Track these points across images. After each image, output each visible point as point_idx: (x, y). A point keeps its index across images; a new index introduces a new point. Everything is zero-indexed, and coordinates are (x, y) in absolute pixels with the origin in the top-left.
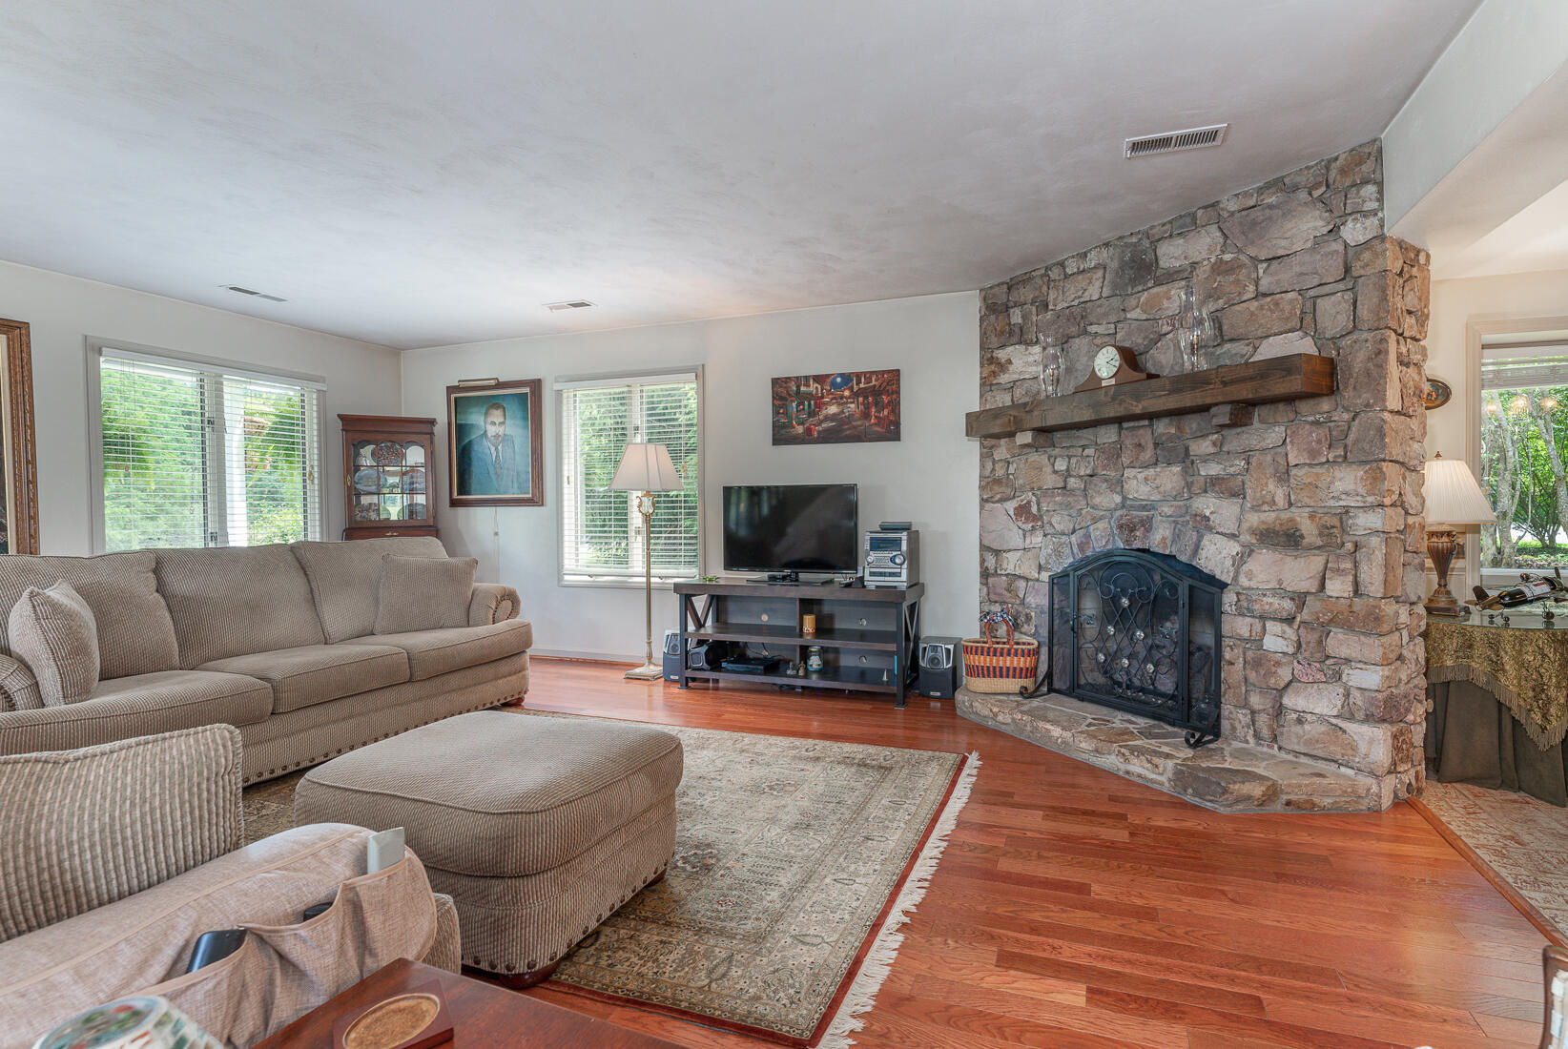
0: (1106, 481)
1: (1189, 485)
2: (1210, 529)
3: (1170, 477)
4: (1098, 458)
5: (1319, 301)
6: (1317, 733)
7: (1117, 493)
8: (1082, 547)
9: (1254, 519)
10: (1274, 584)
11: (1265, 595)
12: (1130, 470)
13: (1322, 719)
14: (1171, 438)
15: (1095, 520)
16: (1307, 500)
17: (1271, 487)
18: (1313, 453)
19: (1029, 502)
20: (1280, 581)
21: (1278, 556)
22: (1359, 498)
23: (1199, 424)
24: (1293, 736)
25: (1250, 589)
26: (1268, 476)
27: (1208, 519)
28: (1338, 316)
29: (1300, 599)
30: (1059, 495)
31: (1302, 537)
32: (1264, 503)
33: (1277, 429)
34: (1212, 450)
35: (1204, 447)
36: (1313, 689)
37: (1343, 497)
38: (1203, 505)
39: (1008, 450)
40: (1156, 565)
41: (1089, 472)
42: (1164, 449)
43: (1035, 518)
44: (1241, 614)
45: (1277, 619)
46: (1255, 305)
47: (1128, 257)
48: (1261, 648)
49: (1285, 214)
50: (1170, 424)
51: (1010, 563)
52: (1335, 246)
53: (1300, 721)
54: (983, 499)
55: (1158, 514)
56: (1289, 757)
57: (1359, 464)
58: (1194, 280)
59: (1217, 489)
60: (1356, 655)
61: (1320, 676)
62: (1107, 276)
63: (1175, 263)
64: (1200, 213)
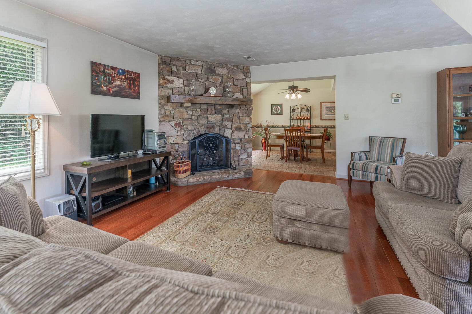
0: (203, 117)
1: (222, 119)
2: (227, 128)
3: (219, 117)
4: (201, 112)
5: (243, 89)
6: (244, 161)
7: (206, 120)
8: (197, 134)
9: (234, 126)
10: (238, 137)
11: (236, 139)
12: (209, 115)
13: (245, 159)
14: (219, 109)
15: (200, 126)
16: (242, 122)
17: (237, 120)
18: (243, 114)
19: (180, 123)
20: (239, 137)
21: (238, 132)
22: (249, 122)
23: (224, 108)
24: (241, 164)
25: (234, 138)
26: (236, 118)
27: (227, 126)
28: (246, 93)
29: (241, 139)
30: (189, 120)
31: (242, 128)
32: (236, 123)
34: (227, 112)
35: (225, 111)
36: (243, 154)
37: (247, 122)
38: (226, 123)
39: (171, 107)
40: (218, 136)
41: (199, 115)
42: (217, 111)
43: (181, 126)
44: (232, 144)
45: (238, 143)
46: (234, 86)
47: (209, 67)
48: (235, 149)
49: (238, 72)
50: (219, 106)
51: (172, 140)
52: (245, 81)
53: (242, 160)
54: (160, 121)
55: (216, 125)
56: (241, 167)
57: (249, 116)
58: (223, 78)
59: (228, 120)
60: (249, 147)
61: (244, 152)
62: (203, 69)
63: (219, 73)
64: (224, 65)
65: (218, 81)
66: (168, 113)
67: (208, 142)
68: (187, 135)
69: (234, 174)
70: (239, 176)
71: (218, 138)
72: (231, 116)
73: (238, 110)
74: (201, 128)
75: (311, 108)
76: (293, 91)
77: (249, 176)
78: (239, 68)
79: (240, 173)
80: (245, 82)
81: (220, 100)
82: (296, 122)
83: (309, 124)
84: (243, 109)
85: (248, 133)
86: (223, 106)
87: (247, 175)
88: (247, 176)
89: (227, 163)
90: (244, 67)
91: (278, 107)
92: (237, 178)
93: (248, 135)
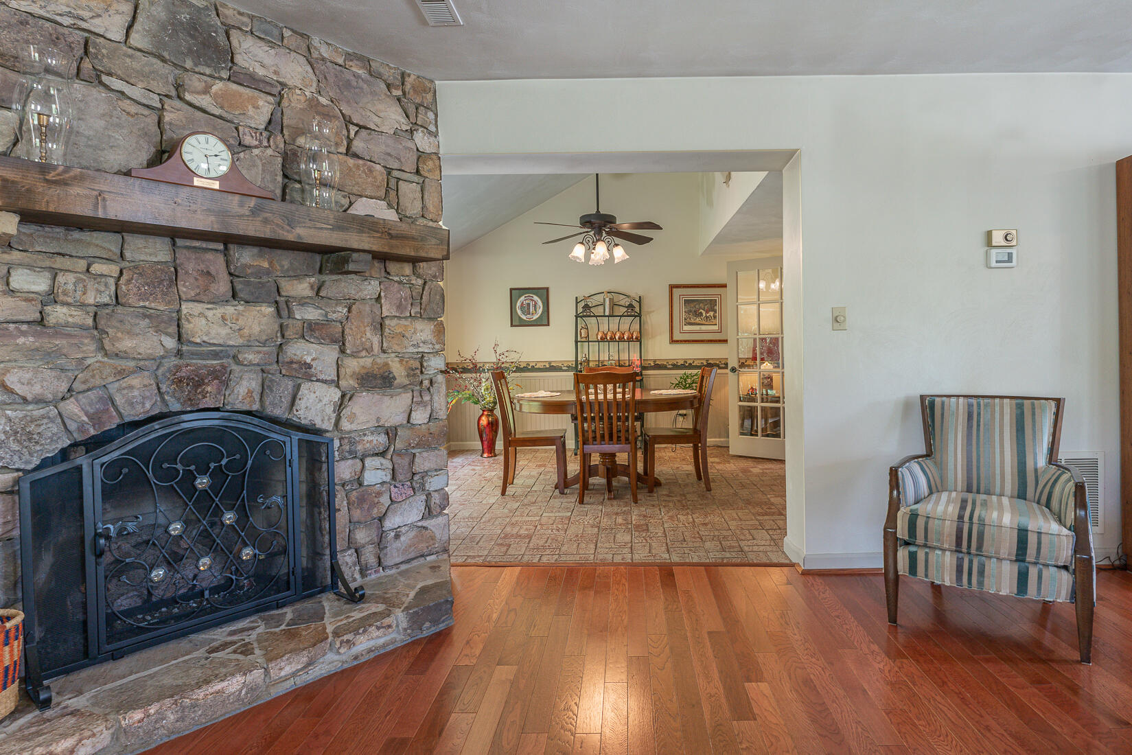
0: (145, 316)
1: (283, 329)
2: (309, 378)
3: (257, 319)
4: (129, 281)
5: (400, 182)
6: (410, 540)
7: (167, 334)
8: (95, 418)
9: (353, 365)
10: (373, 423)
11: (365, 435)
12: (191, 305)
13: (412, 526)
14: (259, 273)
15: (121, 374)
16: (396, 348)
17: (368, 335)
18: (400, 307)
20: (378, 419)
21: (377, 397)
22: (430, 346)
23: (291, 264)
24: (394, 554)
25: (350, 432)
26: (365, 325)
27: (309, 366)
28: (415, 202)
29: (391, 433)
30: (24, 334)
31: (394, 378)
32: (363, 349)
33: (372, 282)
34: (309, 293)
35: (302, 288)
36: (405, 506)
37: (421, 345)
38: (302, 350)
40: (254, 425)
41: (106, 300)
42: (248, 283)
44: (343, 459)
45: (377, 455)
46: (351, 162)
47: (184, 17)
48: (361, 485)
49: (373, 93)
50: (261, 256)
52: (410, 144)
53: (397, 536)
55: (238, 363)
56: (393, 571)
57: (430, 319)
58: (285, 103)
59: (317, 334)
60: (433, 466)
61: (410, 492)
62: (140, 19)
63: (261, 72)
64: (287, 33)
65: (251, 111)
67: (179, 467)
69: (345, 638)
70: (381, 641)
71: (256, 438)
72: (334, 316)
73: (375, 283)
74: (124, 383)
75: (640, 302)
76: (599, 232)
77: (434, 630)
78: (379, 76)
79: (387, 621)
80: (410, 149)
81: (254, 212)
82: (593, 352)
83: (635, 356)
84: (400, 282)
85: (427, 398)
86: (285, 260)
87: (427, 624)
88: (428, 630)
89: (314, 565)
90: (403, 75)
91: (535, 298)
92: (366, 658)
93: (429, 408)
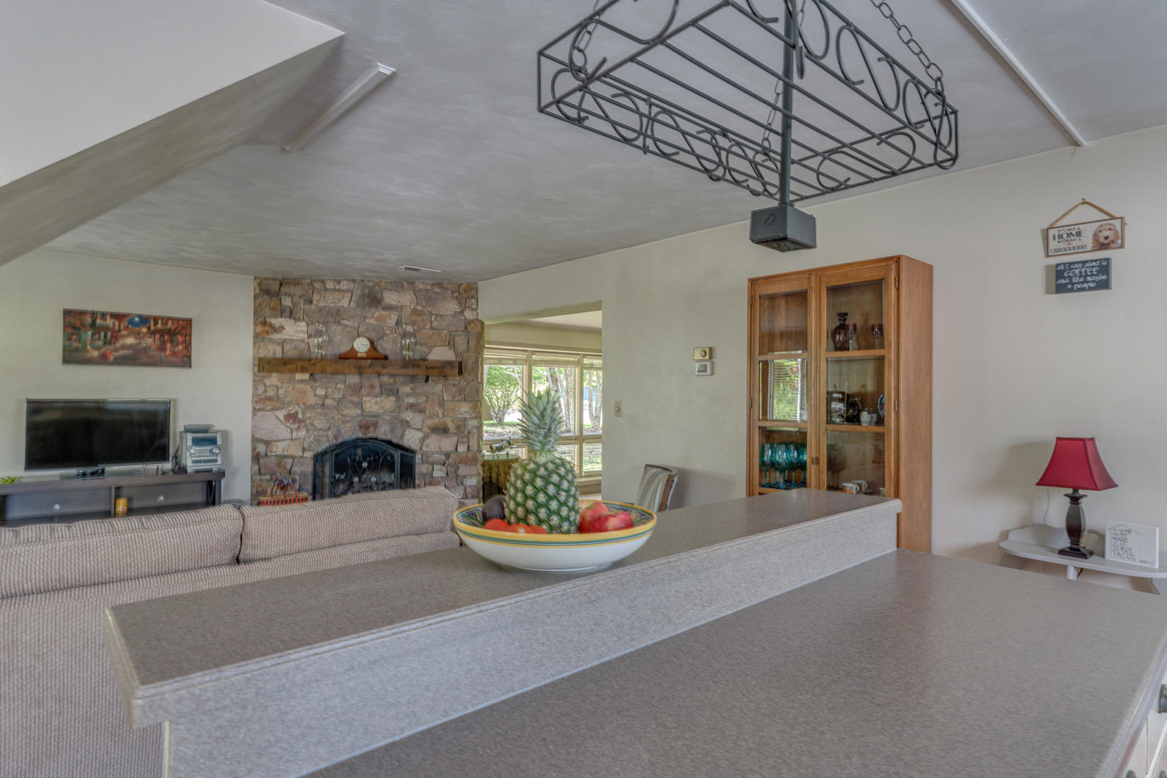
0: (352, 402)
1: (399, 407)
2: (409, 427)
3: (389, 402)
4: (346, 390)
5: (456, 337)
7: (358, 409)
8: (336, 437)
9: (430, 422)
10: (437, 449)
11: (433, 454)
12: (366, 397)
14: (389, 385)
15: (344, 422)
16: (450, 415)
17: (436, 408)
18: (453, 396)
19: (296, 413)
20: (440, 448)
21: (439, 437)
22: (469, 414)
23: (405, 381)
25: (427, 452)
26: (435, 404)
27: (408, 422)
28: (463, 344)
29: (447, 455)
30: (319, 408)
31: (449, 430)
32: (433, 415)
33: (439, 386)
34: (410, 391)
35: (407, 389)
37: (464, 414)
38: (408, 416)
39: (279, 380)
40: (384, 445)
41: (340, 396)
42: (386, 389)
43: (301, 421)
44: (423, 464)
45: (440, 464)
46: (432, 332)
47: (367, 292)
48: (432, 476)
49: (443, 298)
51: (279, 449)
54: (254, 409)
55: (382, 420)
57: (469, 401)
58: (403, 313)
59: (413, 408)
60: (468, 473)
61: (455, 484)
62: (353, 297)
63: (393, 303)
64: (405, 284)
65: (388, 320)
66: (271, 393)
68: (312, 440)
71: (385, 450)
72: (421, 401)
74: (344, 425)
78: (447, 289)
84: (453, 385)
85: (466, 440)
86: (401, 379)
90: (460, 285)
93: (467, 445)
